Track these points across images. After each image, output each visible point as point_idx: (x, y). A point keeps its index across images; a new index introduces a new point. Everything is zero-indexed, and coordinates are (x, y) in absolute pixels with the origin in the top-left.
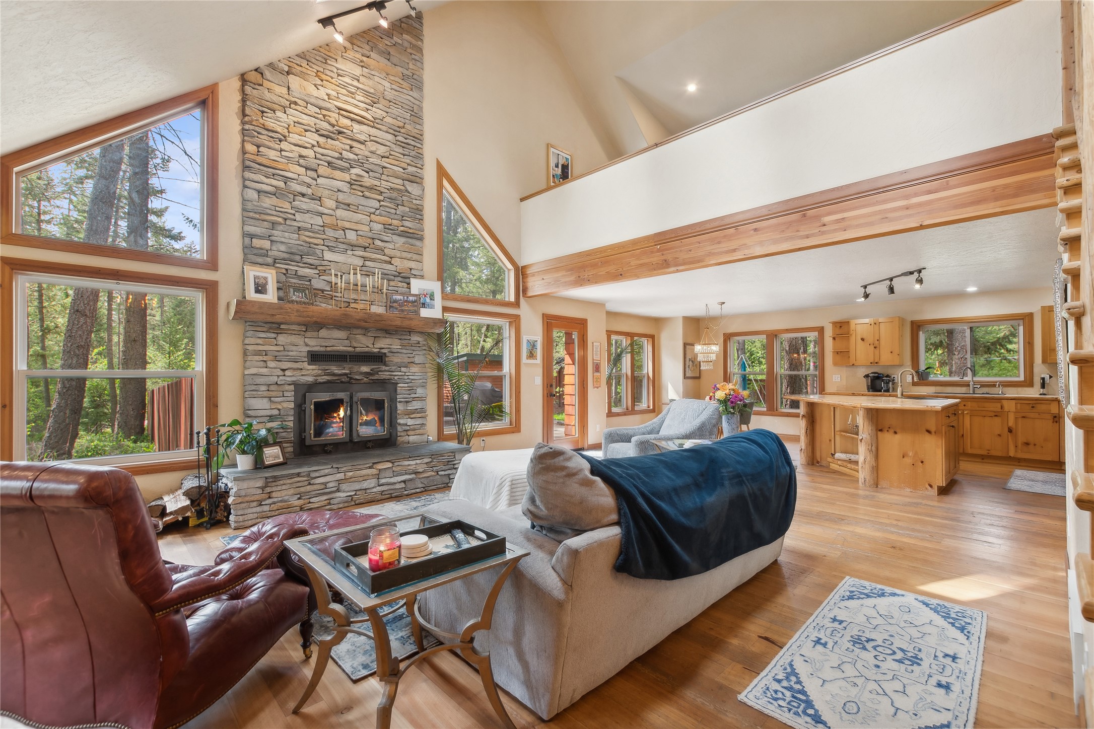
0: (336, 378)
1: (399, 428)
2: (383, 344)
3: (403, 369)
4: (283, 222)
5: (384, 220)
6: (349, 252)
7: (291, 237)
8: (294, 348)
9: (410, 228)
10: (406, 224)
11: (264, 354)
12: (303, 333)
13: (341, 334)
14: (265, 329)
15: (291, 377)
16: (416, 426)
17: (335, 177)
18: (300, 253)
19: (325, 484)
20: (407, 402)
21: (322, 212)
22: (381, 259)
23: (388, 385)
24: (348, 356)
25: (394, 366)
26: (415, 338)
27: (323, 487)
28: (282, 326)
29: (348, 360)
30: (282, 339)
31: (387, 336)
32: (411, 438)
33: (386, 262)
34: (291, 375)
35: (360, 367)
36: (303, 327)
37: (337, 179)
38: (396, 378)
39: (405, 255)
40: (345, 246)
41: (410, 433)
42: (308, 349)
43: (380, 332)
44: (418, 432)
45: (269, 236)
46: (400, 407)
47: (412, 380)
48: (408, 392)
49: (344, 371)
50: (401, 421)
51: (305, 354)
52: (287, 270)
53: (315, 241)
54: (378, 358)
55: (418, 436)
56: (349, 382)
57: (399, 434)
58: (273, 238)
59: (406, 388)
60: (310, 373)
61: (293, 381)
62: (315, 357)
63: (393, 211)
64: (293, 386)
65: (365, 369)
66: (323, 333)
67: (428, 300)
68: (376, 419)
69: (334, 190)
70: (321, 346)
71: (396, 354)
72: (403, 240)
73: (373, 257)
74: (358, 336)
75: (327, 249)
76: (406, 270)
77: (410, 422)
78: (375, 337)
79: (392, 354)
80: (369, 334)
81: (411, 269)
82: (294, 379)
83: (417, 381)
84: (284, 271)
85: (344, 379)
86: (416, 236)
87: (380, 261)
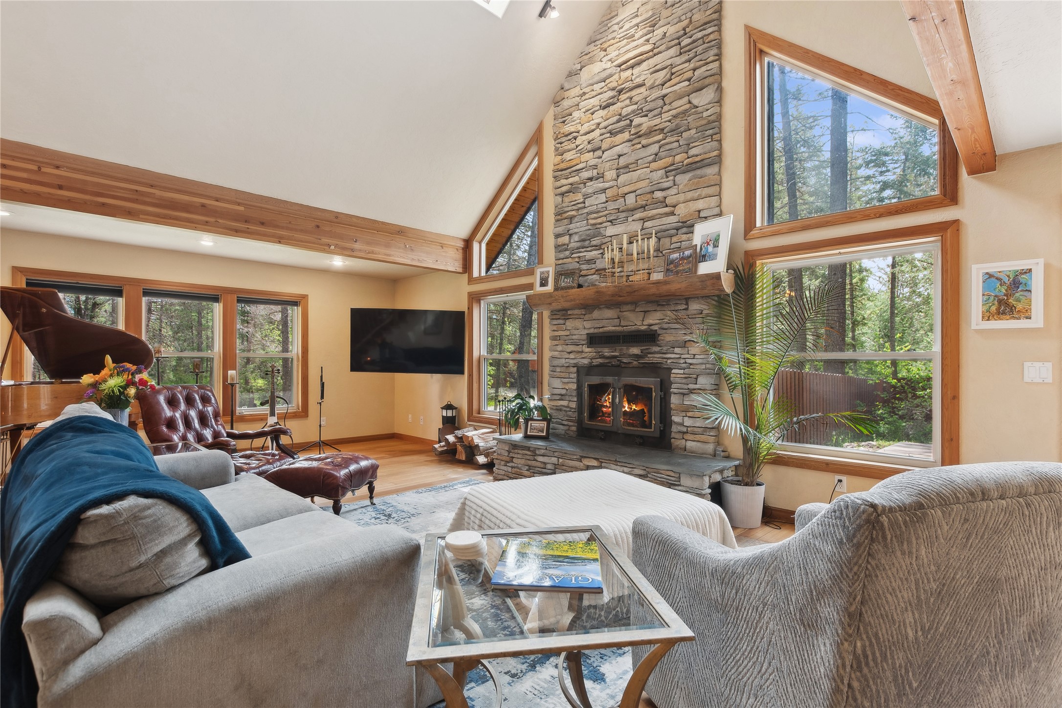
0: (607, 361)
1: (674, 428)
2: (654, 320)
3: (677, 350)
4: (576, 214)
5: (665, 163)
6: (630, 219)
7: (582, 225)
8: (576, 332)
9: (697, 156)
10: (692, 152)
11: (558, 339)
12: (582, 317)
13: (609, 313)
14: (558, 317)
15: (573, 359)
16: (696, 429)
17: (615, 144)
18: (588, 238)
19: (545, 463)
20: (684, 394)
21: (604, 188)
22: (660, 214)
23: (661, 372)
24: (621, 337)
25: (666, 346)
26: (694, 306)
27: (542, 466)
28: (569, 312)
29: (621, 341)
30: (570, 324)
31: (658, 309)
32: (690, 444)
33: (667, 214)
34: (573, 357)
35: (628, 349)
36: (582, 310)
37: (618, 144)
38: (669, 361)
39: (690, 195)
40: (624, 215)
41: (686, 436)
42: (586, 332)
43: (650, 305)
44: (698, 437)
45: (568, 231)
46: (674, 400)
47: (691, 364)
48: (684, 381)
49: (613, 354)
50: (675, 419)
51: (585, 337)
52: (579, 257)
53: (599, 221)
54: (649, 337)
55: (699, 444)
56: (619, 366)
57: (673, 435)
58: (571, 232)
59: (682, 376)
60: (587, 355)
61: (574, 364)
62: (593, 340)
63: (676, 144)
64: (575, 369)
65: (635, 350)
66: (596, 314)
67: (710, 249)
68: (645, 410)
69: (614, 158)
70: (595, 328)
71: (668, 331)
72: (689, 176)
73: (650, 215)
74: (625, 313)
75: (609, 223)
76: (691, 215)
77: (688, 422)
78: (645, 312)
79: (665, 331)
80: (638, 309)
81: (699, 211)
82: (575, 361)
83: (697, 367)
84: (577, 260)
85: (614, 362)
86: (706, 161)
87: (658, 216)
